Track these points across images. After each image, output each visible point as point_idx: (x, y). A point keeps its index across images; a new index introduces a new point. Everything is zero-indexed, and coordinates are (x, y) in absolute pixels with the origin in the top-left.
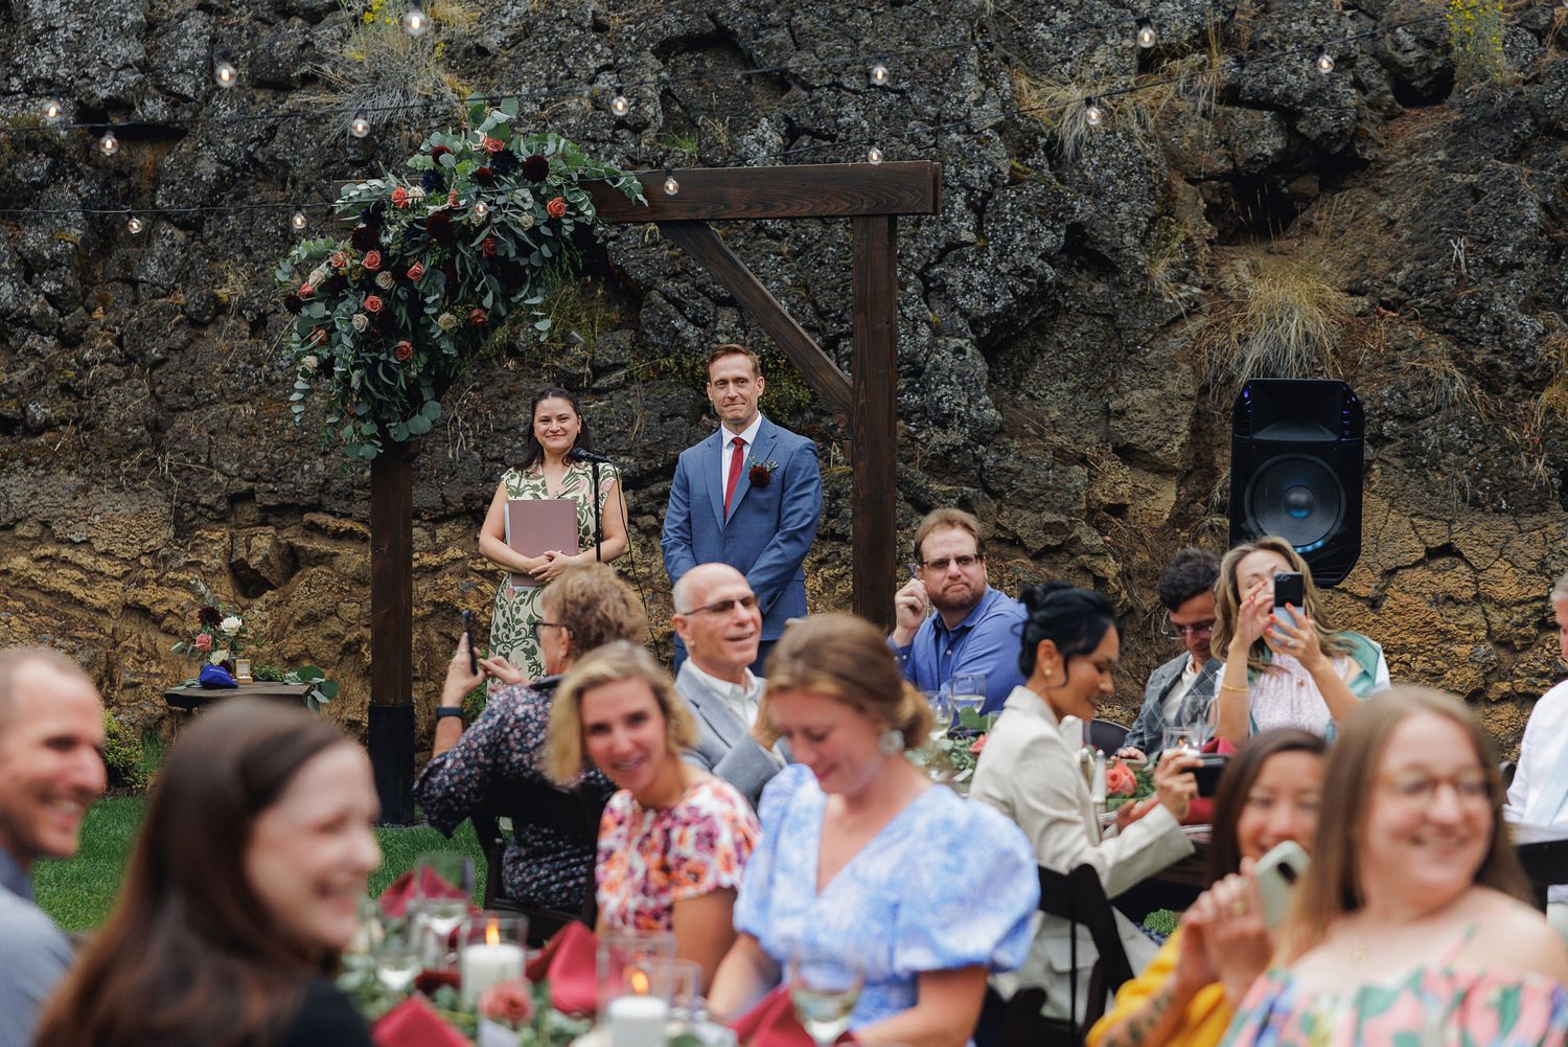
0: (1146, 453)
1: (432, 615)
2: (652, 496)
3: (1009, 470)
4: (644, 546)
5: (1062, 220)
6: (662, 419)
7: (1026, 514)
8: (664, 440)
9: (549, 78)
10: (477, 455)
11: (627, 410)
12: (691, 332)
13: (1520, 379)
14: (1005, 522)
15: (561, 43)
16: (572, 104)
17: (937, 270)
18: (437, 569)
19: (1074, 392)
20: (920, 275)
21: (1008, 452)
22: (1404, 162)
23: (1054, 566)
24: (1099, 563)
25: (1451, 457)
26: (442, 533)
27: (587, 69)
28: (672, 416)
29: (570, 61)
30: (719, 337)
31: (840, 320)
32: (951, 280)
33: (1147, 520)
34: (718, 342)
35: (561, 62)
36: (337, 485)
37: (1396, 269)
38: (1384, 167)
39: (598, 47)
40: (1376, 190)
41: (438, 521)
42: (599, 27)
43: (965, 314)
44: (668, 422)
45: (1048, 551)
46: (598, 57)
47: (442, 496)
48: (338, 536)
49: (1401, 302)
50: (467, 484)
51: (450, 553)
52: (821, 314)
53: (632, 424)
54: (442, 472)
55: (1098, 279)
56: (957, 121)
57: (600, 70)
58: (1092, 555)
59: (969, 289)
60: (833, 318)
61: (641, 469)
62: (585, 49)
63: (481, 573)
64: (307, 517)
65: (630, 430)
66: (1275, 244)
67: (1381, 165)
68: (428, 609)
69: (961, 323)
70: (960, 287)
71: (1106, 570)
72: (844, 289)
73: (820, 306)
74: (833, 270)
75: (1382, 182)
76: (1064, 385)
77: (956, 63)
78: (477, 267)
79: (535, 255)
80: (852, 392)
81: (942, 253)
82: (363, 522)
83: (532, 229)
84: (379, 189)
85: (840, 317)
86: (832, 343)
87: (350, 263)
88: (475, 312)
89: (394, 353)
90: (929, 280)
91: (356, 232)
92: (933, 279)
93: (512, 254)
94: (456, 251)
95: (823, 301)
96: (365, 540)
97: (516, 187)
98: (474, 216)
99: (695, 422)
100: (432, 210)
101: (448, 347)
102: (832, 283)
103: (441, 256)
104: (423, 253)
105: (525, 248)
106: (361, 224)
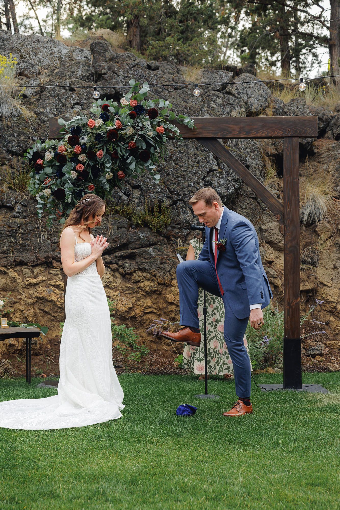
0: (276, 244)
1: (37, 302)
2: (116, 257)
4: (113, 275)
8: (120, 236)
9: (56, 106)
10: (49, 241)
11: (105, 225)
12: (125, 197)
15: (58, 94)
16: (68, 115)
17: (208, 178)
18: (36, 284)
20: (203, 180)
22: (327, 153)
26: (36, 270)
27: (71, 103)
28: (121, 228)
29: (63, 101)
30: (134, 199)
31: (178, 194)
32: (214, 182)
34: (134, 201)
35: (59, 100)
37: (337, 186)
38: (320, 155)
39: (73, 96)
40: (319, 162)
41: (34, 266)
42: (72, 89)
44: (120, 230)
46: (74, 100)
47: (36, 256)
50: (46, 252)
51: (41, 278)
52: (171, 192)
53: (108, 230)
54: (36, 247)
57: (75, 104)
58: (274, 278)
59: (220, 186)
60: (175, 194)
61: (112, 247)
62: (68, 97)
63: (53, 286)
65: (107, 232)
67: (319, 154)
68: (35, 300)
70: (217, 184)
71: (278, 283)
72: (178, 184)
73: (171, 189)
74: (173, 177)
75: (321, 160)
77: (201, 110)
78: (126, 153)
79: (152, 148)
80: (283, 206)
81: (208, 173)
82: (5, 266)
83: (152, 137)
84: (81, 120)
85: (178, 193)
86: (175, 203)
87: (69, 150)
88: (120, 172)
89: (87, 188)
90: (205, 182)
91: (69, 137)
92: (207, 182)
93: (145, 147)
94: (118, 146)
95: (172, 187)
96: (5, 273)
97: (146, 120)
98: (129, 131)
99: (128, 230)
100: (109, 128)
101: (107, 187)
102: (174, 182)
103: (113, 147)
104: (103, 146)
105: (149, 145)
106: (70, 135)
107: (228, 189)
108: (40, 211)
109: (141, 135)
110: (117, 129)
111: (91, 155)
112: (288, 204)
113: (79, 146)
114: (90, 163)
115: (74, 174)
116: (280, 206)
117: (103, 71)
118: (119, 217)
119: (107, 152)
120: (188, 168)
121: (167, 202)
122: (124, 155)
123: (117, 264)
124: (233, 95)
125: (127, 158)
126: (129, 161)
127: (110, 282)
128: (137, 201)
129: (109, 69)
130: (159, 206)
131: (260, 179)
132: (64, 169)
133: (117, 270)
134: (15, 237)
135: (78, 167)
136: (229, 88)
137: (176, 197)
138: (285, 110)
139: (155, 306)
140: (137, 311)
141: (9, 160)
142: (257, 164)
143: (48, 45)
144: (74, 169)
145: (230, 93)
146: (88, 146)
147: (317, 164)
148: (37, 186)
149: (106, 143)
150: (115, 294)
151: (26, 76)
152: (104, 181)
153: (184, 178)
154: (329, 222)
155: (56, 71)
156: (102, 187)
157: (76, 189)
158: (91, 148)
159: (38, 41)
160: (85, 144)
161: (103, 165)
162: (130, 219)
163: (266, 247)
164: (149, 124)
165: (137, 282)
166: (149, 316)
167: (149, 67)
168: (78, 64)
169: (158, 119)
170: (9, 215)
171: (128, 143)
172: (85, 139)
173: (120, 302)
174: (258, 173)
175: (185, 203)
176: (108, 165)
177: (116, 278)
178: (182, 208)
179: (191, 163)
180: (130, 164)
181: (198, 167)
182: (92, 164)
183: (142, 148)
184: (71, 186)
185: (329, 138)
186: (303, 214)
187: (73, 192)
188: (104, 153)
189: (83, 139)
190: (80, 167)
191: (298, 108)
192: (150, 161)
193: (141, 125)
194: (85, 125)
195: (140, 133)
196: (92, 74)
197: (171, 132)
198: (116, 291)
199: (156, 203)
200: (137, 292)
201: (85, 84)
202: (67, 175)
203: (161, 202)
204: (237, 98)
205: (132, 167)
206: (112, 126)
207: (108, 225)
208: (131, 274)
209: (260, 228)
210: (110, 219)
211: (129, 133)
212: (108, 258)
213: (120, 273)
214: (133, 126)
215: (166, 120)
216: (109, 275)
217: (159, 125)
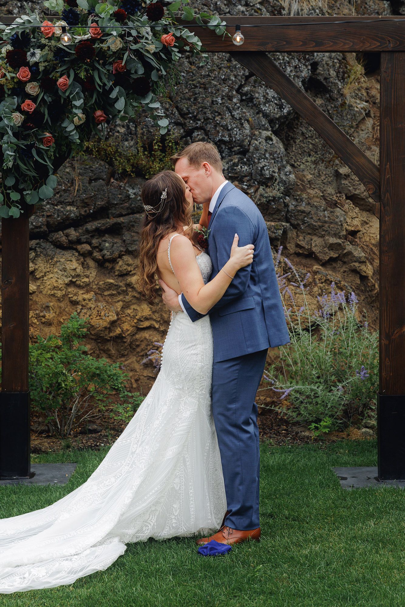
2: (87, 231)
3: (303, 212)
4: (83, 264)
5: (308, 60)
6: (90, 181)
7: (315, 238)
8: (95, 195)
11: (68, 176)
14: (303, 243)
17: (246, 89)
19: (315, 163)
20: (238, 91)
21: (302, 200)
23: (334, 269)
24: (363, 267)
28: (96, 180)
30: (118, 129)
31: (195, 119)
32: (257, 95)
33: (368, 239)
34: (118, 132)
43: (266, 115)
44: (93, 183)
45: (332, 260)
52: (183, 115)
53: (73, 185)
55: (316, 96)
58: (360, 262)
59: (267, 101)
60: (190, 118)
61: (80, 214)
65: (72, 188)
69: (264, 121)
70: (262, 99)
71: (368, 272)
72: (195, 99)
73: (182, 110)
74: (186, 87)
76: (309, 159)
78: (109, 79)
79: (154, 73)
80: (379, 170)
81: (247, 78)
83: (155, 54)
84: (29, 22)
85: (195, 117)
86: (189, 132)
87: (9, 76)
88: (99, 113)
89: (41, 141)
90: (242, 95)
91: (9, 53)
92: (246, 94)
93: (141, 71)
94: (94, 68)
95: (184, 107)
97: (143, 25)
98: (114, 44)
99: (108, 183)
100: (78, 38)
101: (76, 137)
102: (187, 96)
103: (87, 71)
104: (68, 70)
105: (148, 68)
106: (9, 47)
107: (281, 107)
109: (137, 53)
110: (92, 41)
111: (48, 85)
112: (388, 166)
113: (27, 69)
114: (45, 98)
115: (18, 118)
116: (374, 170)
118: (91, 160)
119: (74, 80)
120: (212, 71)
121: (176, 132)
122: (105, 85)
123: (90, 244)
125: (111, 89)
126: (113, 95)
127: (78, 276)
128: (122, 130)
130: (162, 139)
131: (336, 84)
132: (2, 110)
133: (90, 253)
135: (24, 107)
137: (191, 124)
139: (156, 316)
140: (126, 326)
144: (19, 109)
146: (41, 68)
149: (74, 64)
150: (86, 296)
152: (71, 128)
153: (205, 88)
156: (67, 137)
157: (22, 144)
158: (47, 71)
160: (36, 64)
161: (68, 102)
162: (111, 164)
163: (346, 206)
164: (149, 29)
165: (124, 275)
166: (146, 334)
169: (163, 22)
171: (111, 64)
172: (36, 56)
173: (95, 312)
174: (333, 73)
175: (206, 133)
176: (78, 103)
177: (88, 268)
179: (216, 62)
180: (117, 99)
181: (228, 67)
182: (48, 99)
183: (136, 72)
184: (14, 140)
187: (18, 150)
188: (69, 82)
189: (33, 54)
190: (29, 106)
192: (151, 95)
193: (134, 33)
194: (35, 30)
195: (134, 47)
197: (187, 44)
198: (88, 292)
199: (157, 135)
200: (125, 292)
202: (6, 121)
205: (120, 105)
206: (85, 34)
207: (74, 175)
208: (114, 261)
209: (337, 171)
210: (76, 165)
211: (114, 48)
212: (73, 233)
213: (95, 260)
214: (122, 36)
215: (180, 22)
216: (75, 264)
217: (166, 31)
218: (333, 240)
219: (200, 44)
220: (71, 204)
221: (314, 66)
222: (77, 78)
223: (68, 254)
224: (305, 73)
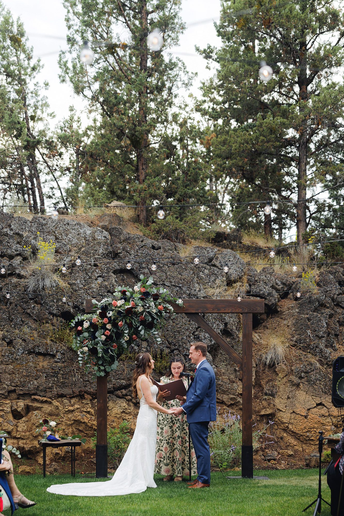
1: (74, 423)
3: (220, 384)
4: (128, 404)
5: (223, 322)
6: (131, 370)
7: (225, 395)
9: (84, 278)
10: (82, 380)
12: (136, 348)
13: (327, 364)
14: (220, 398)
15: (86, 269)
16: (93, 285)
17: (196, 333)
18: (73, 411)
19: (226, 365)
20: (193, 334)
21: (219, 380)
22: (287, 312)
23: (233, 408)
25: (318, 382)
26: (73, 401)
27: (95, 276)
29: (90, 274)
31: (175, 345)
32: (201, 336)
35: (87, 274)
36: (41, 388)
37: (293, 337)
38: (283, 313)
39: (97, 270)
41: (71, 398)
42: (96, 265)
45: (232, 405)
46: (97, 273)
47: (73, 391)
48: (42, 402)
49: (295, 345)
50: (80, 387)
51: (76, 406)
52: (170, 344)
53: (124, 371)
54: (72, 384)
55: (227, 337)
56: (194, 295)
57: (98, 277)
59: (205, 338)
60: (173, 345)
62: (93, 271)
63: (85, 412)
64: (33, 397)
65: (123, 373)
66: (257, 331)
68: (72, 422)
70: (203, 338)
72: (175, 337)
74: (171, 332)
76: (224, 364)
77: (192, 281)
78: (138, 323)
79: (155, 320)
80: (242, 359)
81: (197, 329)
82: (50, 398)
83: (155, 313)
84: (108, 301)
85: (175, 344)
86: (172, 351)
87: (100, 321)
88: (134, 336)
89: (112, 346)
90: (195, 335)
91: (100, 313)
92: (196, 335)
93: (150, 320)
94: (133, 319)
95: (170, 340)
96: (50, 403)
97: (151, 302)
98: (140, 309)
100: (126, 307)
101: (125, 345)
102: (171, 336)
103: (130, 320)
104: (122, 319)
105: (153, 318)
106: (100, 311)
107: (211, 341)
108: (81, 362)
109: (148, 312)
110: (132, 308)
111: (115, 325)
112: (245, 357)
113: (107, 319)
115: (103, 338)
116: (240, 359)
117: (119, 251)
118: (132, 362)
119: (125, 323)
120: (182, 326)
121: (167, 351)
122: (136, 325)
123: (131, 396)
124: (217, 267)
125: (139, 327)
126: (140, 329)
127: (126, 409)
128: (144, 350)
129: (124, 249)
130: (161, 354)
131: (235, 332)
132: (97, 334)
133: (130, 400)
134: (57, 377)
135: (106, 333)
136: (214, 262)
137: (173, 347)
138: (256, 279)
141: (51, 320)
142: (233, 321)
143: (76, 227)
144: (104, 334)
145: (214, 266)
146: (112, 319)
147: (279, 320)
148: (78, 345)
149: (125, 317)
150: (129, 417)
151: (60, 253)
152: (124, 341)
153: (179, 333)
154: (285, 364)
155: (83, 249)
156: (122, 346)
158: (114, 320)
159: (68, 224)
160: (110, 317)
161: (123, 331)
163: (239, 383)
164: (153, 304)
167: (153, 247)
168: (99, 243)
169: (159, 301)
170: (52, 360)
171: (139, 317)
172: (110, 314)
173: (133, 423)
174: (234, 328)
175: (179, 351)
176: (126, 332)
177: (130, 406)
178: (177, 355)
179: (184, 322)
180: (141, 330)
181: (189, 324)
182: (115, 331)
183: (148, 320)
184: (102, 345)
185: (291, 299)
186: (266, 358)
187: (103, 350)
188: (123, 324)
189: (109, 313)
191: (266, 277)
192: (154, 329)
193: (148, 305)
194: (110, 304)
195: (148, 310)
196: (110, 252)
197: (168, 309)
198: (130, 415)
199: (159, 352)
201: (106, 261)
202: (99, 338)
203: (162, 351)
204: (220, 269)
205: (142, 332)
206: (129, 305)
207: (124, 368)
209: (235, 369)
210: (125, 364)
211: (140, 311)
212: (124, 392)
213: (133, 403)
214: (143, 306)
215: (165, 301)
216: (125, 404)
217: (160, 305)
218: (232, 396)
219: (173, 309)
220: (123, 379)
221: (226, 324)
222: (126, 322)
223: (122, 400)
224: (222, 327)
